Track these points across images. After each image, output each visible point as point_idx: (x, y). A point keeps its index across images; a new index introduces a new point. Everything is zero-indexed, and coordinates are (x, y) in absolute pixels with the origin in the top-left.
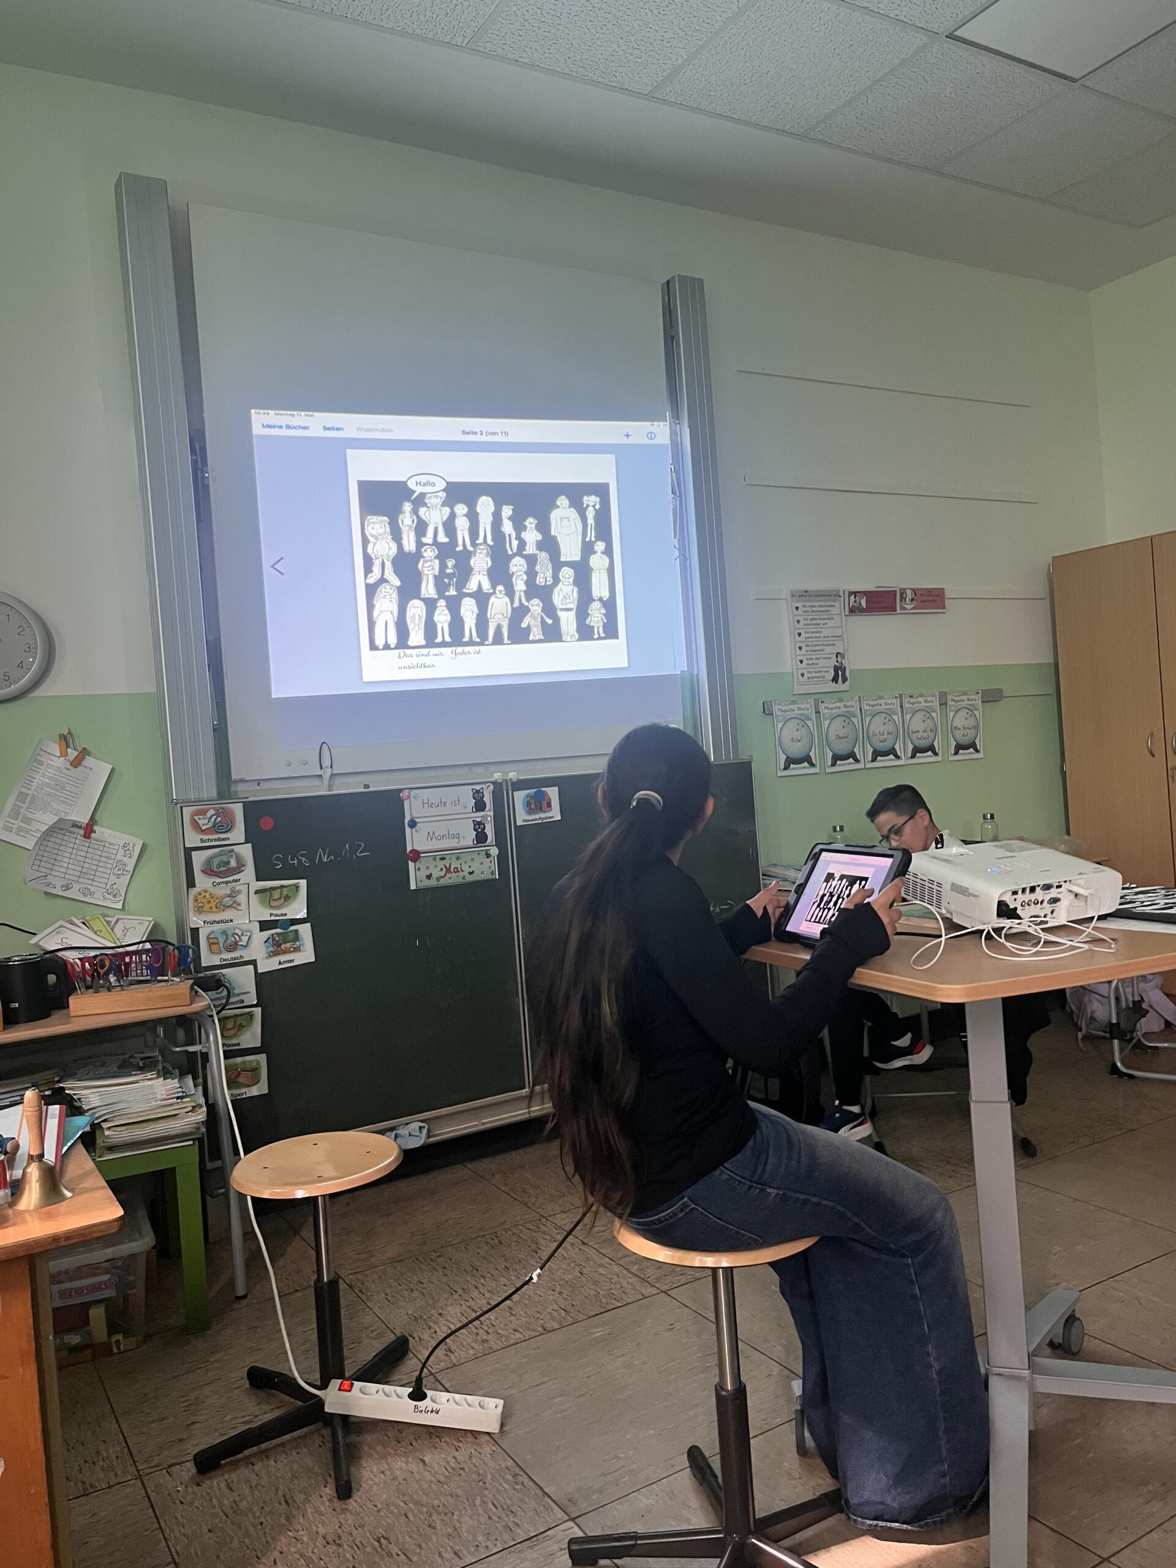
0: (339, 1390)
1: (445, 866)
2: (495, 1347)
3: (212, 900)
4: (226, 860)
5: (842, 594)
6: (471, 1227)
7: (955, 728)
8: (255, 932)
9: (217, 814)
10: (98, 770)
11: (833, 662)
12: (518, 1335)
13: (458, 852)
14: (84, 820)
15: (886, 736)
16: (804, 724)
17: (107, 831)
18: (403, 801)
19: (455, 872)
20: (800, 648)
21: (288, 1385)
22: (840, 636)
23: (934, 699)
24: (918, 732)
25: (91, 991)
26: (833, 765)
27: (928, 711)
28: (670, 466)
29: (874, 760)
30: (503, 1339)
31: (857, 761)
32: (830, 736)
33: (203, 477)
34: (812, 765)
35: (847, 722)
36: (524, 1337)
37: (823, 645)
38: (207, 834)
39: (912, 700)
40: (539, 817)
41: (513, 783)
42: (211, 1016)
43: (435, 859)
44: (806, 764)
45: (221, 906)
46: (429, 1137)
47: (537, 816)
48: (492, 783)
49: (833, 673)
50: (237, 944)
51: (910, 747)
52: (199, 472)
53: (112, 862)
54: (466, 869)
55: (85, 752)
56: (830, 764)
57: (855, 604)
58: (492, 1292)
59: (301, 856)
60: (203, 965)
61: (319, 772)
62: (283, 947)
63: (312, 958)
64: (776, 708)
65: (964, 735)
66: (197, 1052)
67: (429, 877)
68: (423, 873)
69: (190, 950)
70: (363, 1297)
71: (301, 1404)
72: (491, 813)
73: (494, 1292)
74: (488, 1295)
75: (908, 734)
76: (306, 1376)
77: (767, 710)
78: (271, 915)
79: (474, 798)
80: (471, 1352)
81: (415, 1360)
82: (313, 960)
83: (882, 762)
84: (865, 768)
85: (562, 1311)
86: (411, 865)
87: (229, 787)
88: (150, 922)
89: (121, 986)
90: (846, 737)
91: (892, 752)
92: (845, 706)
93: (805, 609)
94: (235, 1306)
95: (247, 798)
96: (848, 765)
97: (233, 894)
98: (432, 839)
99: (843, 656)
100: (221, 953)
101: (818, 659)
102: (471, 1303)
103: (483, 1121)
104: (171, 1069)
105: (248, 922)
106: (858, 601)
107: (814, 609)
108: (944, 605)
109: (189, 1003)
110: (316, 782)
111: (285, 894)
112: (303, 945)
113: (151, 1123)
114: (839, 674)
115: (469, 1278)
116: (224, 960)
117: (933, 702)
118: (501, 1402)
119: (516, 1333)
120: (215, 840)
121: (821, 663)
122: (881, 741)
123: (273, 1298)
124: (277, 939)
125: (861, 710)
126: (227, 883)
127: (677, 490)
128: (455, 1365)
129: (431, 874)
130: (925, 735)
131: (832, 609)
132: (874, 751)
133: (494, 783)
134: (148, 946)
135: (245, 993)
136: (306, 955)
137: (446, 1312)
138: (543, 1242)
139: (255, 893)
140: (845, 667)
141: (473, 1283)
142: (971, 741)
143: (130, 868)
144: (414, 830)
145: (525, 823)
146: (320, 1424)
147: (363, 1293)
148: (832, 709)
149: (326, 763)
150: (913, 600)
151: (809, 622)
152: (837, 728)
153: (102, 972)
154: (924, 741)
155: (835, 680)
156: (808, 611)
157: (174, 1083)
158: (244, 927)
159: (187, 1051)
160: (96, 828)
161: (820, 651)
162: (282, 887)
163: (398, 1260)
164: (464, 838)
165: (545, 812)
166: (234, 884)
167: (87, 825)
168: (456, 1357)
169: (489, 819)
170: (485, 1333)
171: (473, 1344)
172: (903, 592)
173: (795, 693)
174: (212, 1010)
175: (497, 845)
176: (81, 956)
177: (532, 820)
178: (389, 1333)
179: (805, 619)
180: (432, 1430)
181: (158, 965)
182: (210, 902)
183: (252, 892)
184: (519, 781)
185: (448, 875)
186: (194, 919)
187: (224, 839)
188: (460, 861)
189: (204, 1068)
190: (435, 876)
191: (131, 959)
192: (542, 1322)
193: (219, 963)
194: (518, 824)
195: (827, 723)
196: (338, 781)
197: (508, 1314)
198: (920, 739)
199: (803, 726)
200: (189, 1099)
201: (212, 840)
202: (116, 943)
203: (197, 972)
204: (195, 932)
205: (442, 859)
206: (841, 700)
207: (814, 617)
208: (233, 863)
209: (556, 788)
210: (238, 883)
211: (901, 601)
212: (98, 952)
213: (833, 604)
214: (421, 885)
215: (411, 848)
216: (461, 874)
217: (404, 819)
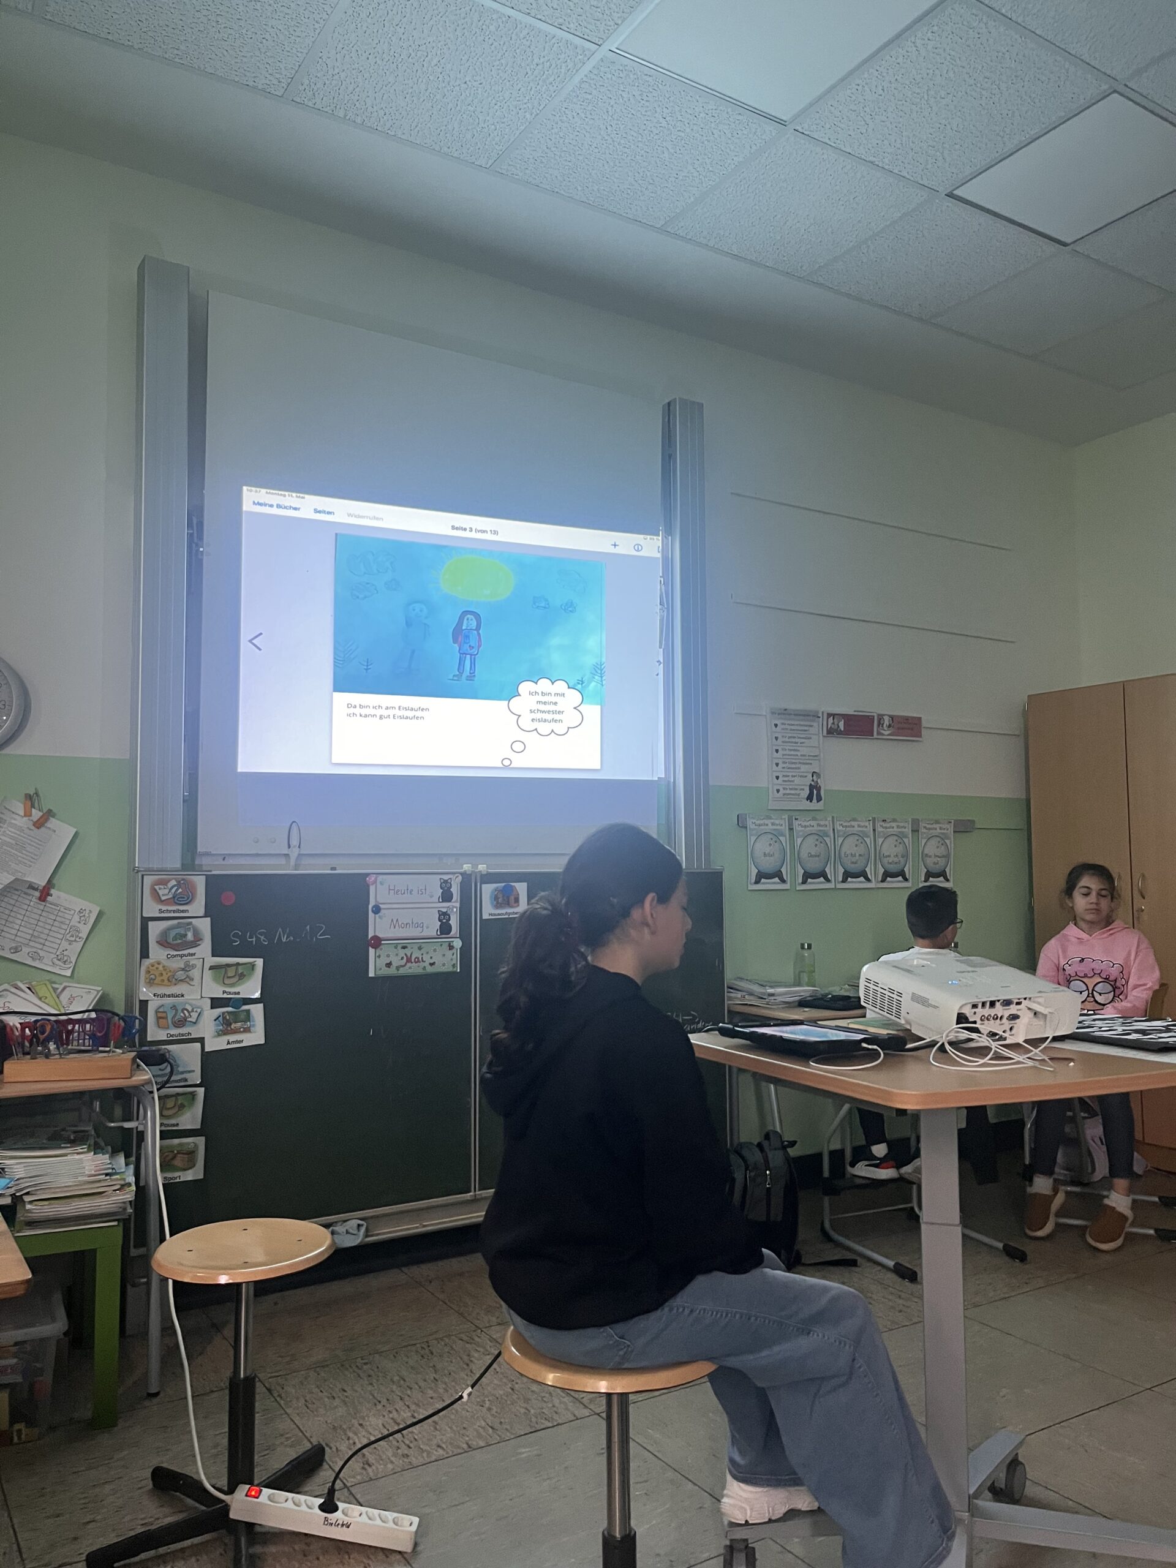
0: (246, 1495)
1: (406, 954)
2: (415, 1462)
3: (164, 973)
4: (183, 932)
5: (820, 715)
6: (401, 1335)
7: (927, 855)
8: (205, 1009)
9: (179, 885)
10: (62, 832)
11: (808, 780)
12: (441, 1452)
13: (421, 942)
14: (42, 882)
15: (857, 857)
16: (778, 841)
17: (62, 894)
18: (368, 886)
19: (416, 963)
20: (777, 765)
21: (194, 1488)
22: (816, 756)
23: (906, 825)
24: (889, 856)
25: (29, 1057)
26: (804, 882)
27: (901, 836)
28: (659, 579)
29: (844, 881)
30: (425, 1455)
31: (828, 880)
32: (801, 854)
33: (198, 550)
34: (783, 881)
35: (819, 840)
36: (447, 1453)
37: (800, 763)
38: (166, 905)
39: (884, 825)
40: (505, 912)
41: (482, 876)
42: (152, 1092)
43: (396, 947)
44: (777, 880)
45: (173, 980)
46: (367, 1236)
47: (503, 911)
48: (461, 874)
49: (808, 792)
50: (186, 1020)
51: (881, 871)
52: (194, 545)
53: (65, 927)
54: (428, 960)
55: (50, 814)
56: (800, 881)
57: (833, 726)
58: (418, 1405)
59: (260, 934)
60: (149, 1039)
61: (286, 853)
62: (232, 1027)
63: (261, 1041)
64: (750, 823)
65: (934, 863)
66: (132, 1129)
67: (389, 965)
68: (385, 960)
69: (137, 1021)
70: (282, 1402)
71: (204, 1508)
72: (458, 905)
73: (421, 1404)
74: (413, 1407)
75: (880, 857)
76: (214, 1482)
77: (741, 822)
78: (224, 992)
79: (441, 888)
80: (390, 1466)
81: (331, 1471)
82: (262, 1042)
83: (853, 884)
84: (835, 889)
85: (490, 1430)
86: (372, 951)
87: (193, 860)
88: (98, 992)
89: (60, 1054)
90: (818, 856)
91: (863, 874)
92: (819, 825)
93: (784, 726)
94: (147, 1403)
95: (211, 871)
96: (818, 883)
97: (187, 968)
98: (395, 927)
99: (819, 776)
100: (168, 1028)
101: (793, 776)
102: (395, 1415)
103: (425, 1224)
104: (103, 1144)
105: (199, 997)
106: (836, 723)
107: (793, 727)
108: (921, 732)
109: (129, 1075)
110: (283, 861)
111: (240, 971)
112: (254, 1026)
113: (76, 1199)
114: (814, 793)
115: (394, 1387)
116: (171, 1036)
117: (905, 828)
118: (416, 1520)
119: (439, 1449)
120: (174, 911)
121: (797, 780)
122: (853, 863)
123: (186, 1398)
124: (228, 1017)
125: (834, 830)
126: (182, 956)
127: (666, 601)
128: (371, 1479)
129: (390, 962)
130: (896, 860)
131: (810, 728)
132: (845, 871)
133: (462, 874)
134: (93, 1015)
135: (190, 1072)
136: (256, 1036)
137: (368, 1423)
138: (476, 1355)
139: (210, 969)
140: (820, 787)
141: (399, 1394)
142: (942, 869)
143: (84, 935)
144: (377, 916)
145: (491, 917)
146: (224, 1531)
147: (281, 1398)
148: (805, 826)
149: (294, 842)
150: (889, 726)
151: (787, 740)
152: (809, 847)
153: (42, 1037)
154: (895, 866)
155: (810, 798)
156: (787, 729)
157: (104, 1159)
158: (194, 1002)
159: (122, 1128)
160: (52, 891)
161: (796, 768)
162: (238, 964)
163: (322, 1365)
164: (427, 927)
165: (512, 907)
166: (189, 957)
167: (44, 887)
168: (373, 1471)
169: (455, 910)
170: (406, 1447)
171: (393, 1459)
172: (881, 717)
173: (769, 808)
174: (152, 1085)
175: (460, 938)
176: (23, 1021)
177: (499, 915)
178: (305, 1441)
179: (783, 737)
180: (341, 1545)
181: (99, 1034)
182: (162, 974)
183: (207, 967)
184: (489, 874)
185: (409, 965)
186: (145, 990)
187: (183, 911)
188: (422, 951)
189: (139, 1147)
190: (395, 964)
191: (74, 1027)
192: (467, 1439)
193: (165, 1038)
194: (484, 918)
195: (799, 840)
196: (305, 861)
197: (432, 1428)
198: (891, 863)
199: (776, 842)
200: (118, 1177)
201: (170, 911)
202: (59, 1010)
203: (141, 1045)
204: (144, 1004)
205: (404, 948)
206: (814, 819)
207: (793, 735)
208: (190, 936)
209: (525, 884)
210: (194, 957)
211: (879, 726)
212: (40, 1018)
213: (812, 724)
214: (380, 973)
215: (373, 935)
216: (422, 964)
217: (369, 904)
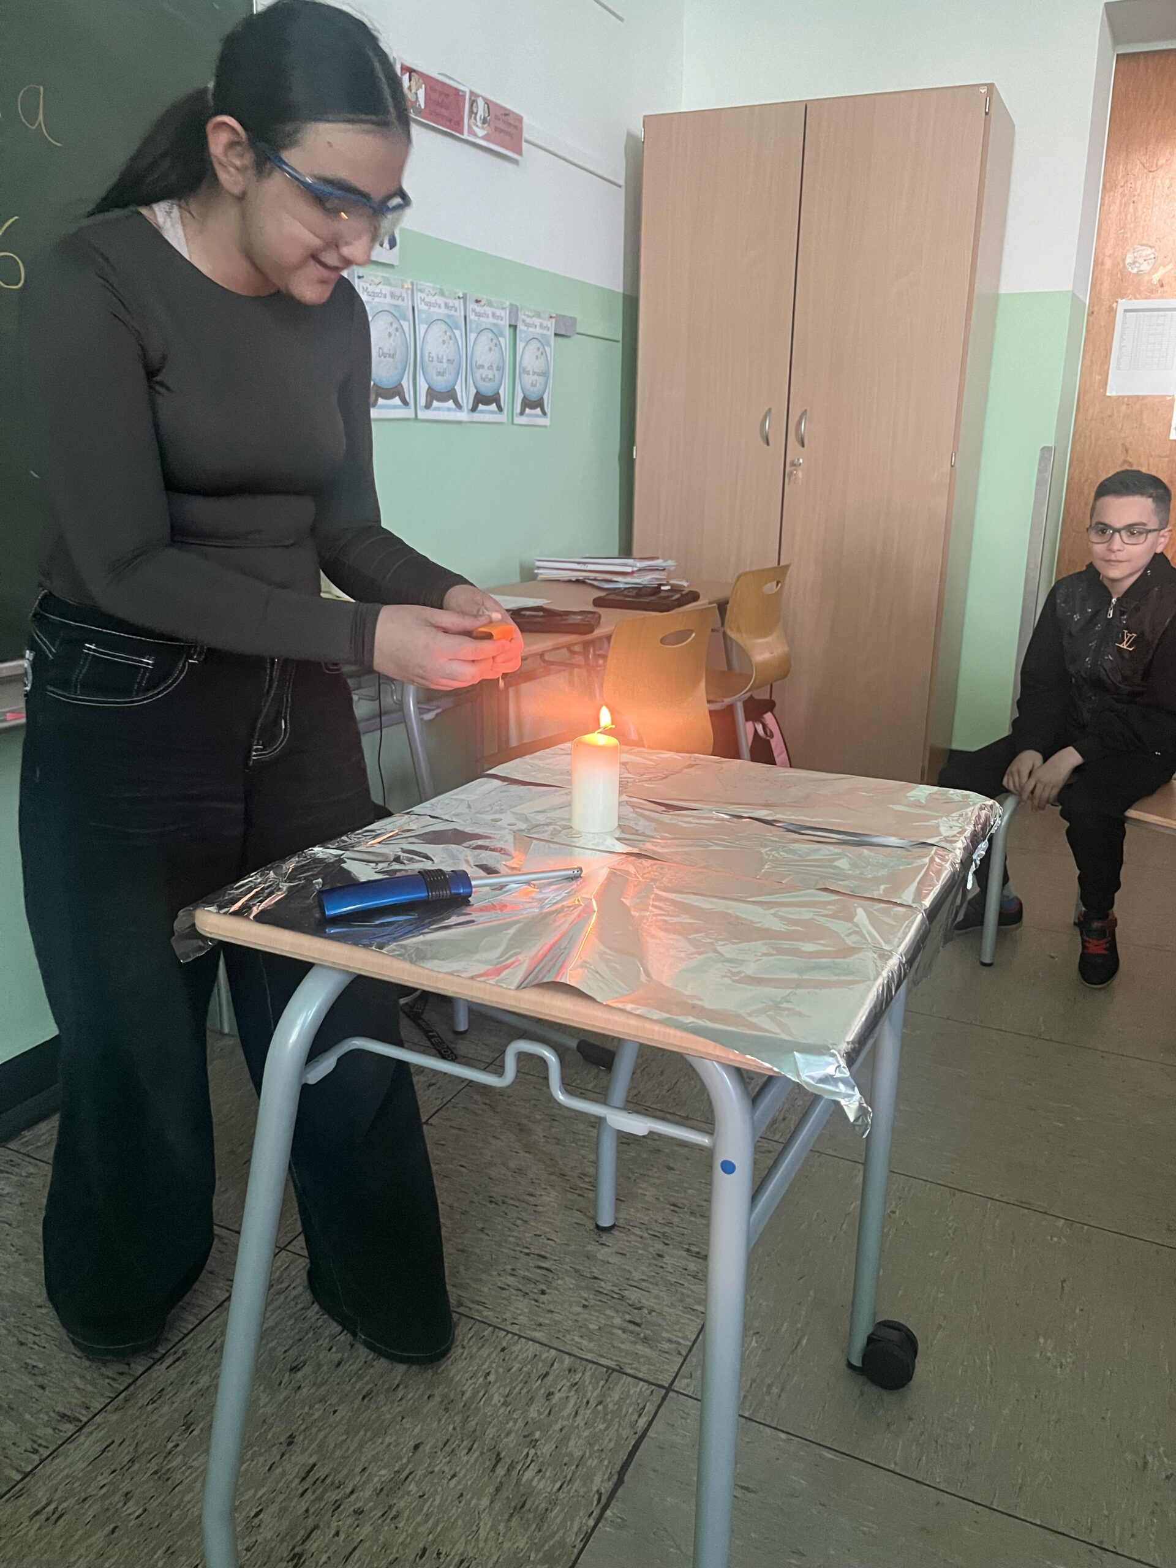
7: (524, 371)
15: (445, 365)
23: (503, 314)
24: (482, 366)
29: (428, 405)
31: (406, 403)
39: (478, 309)
51: (473, 391)
65: (533, 385)
75: (472, 369)
83: (438, 411)
84: (416, 419)
90: (392, 356)
91: (452, 394)
92: (393, 295)
96: (393, 409)
108: (520, 149)
117: (501, 319)
122: (439, 374)
125: (413, 308)
130: (490, 374)
132: (428, 387)
142: (539, 395)
148: (374, 295)
150: (484, 120)
152: (380, 335)
154: (489, 384)
172: (473, 99)
198: (484, 380)
206: (386, 282)
211: (470, 118)
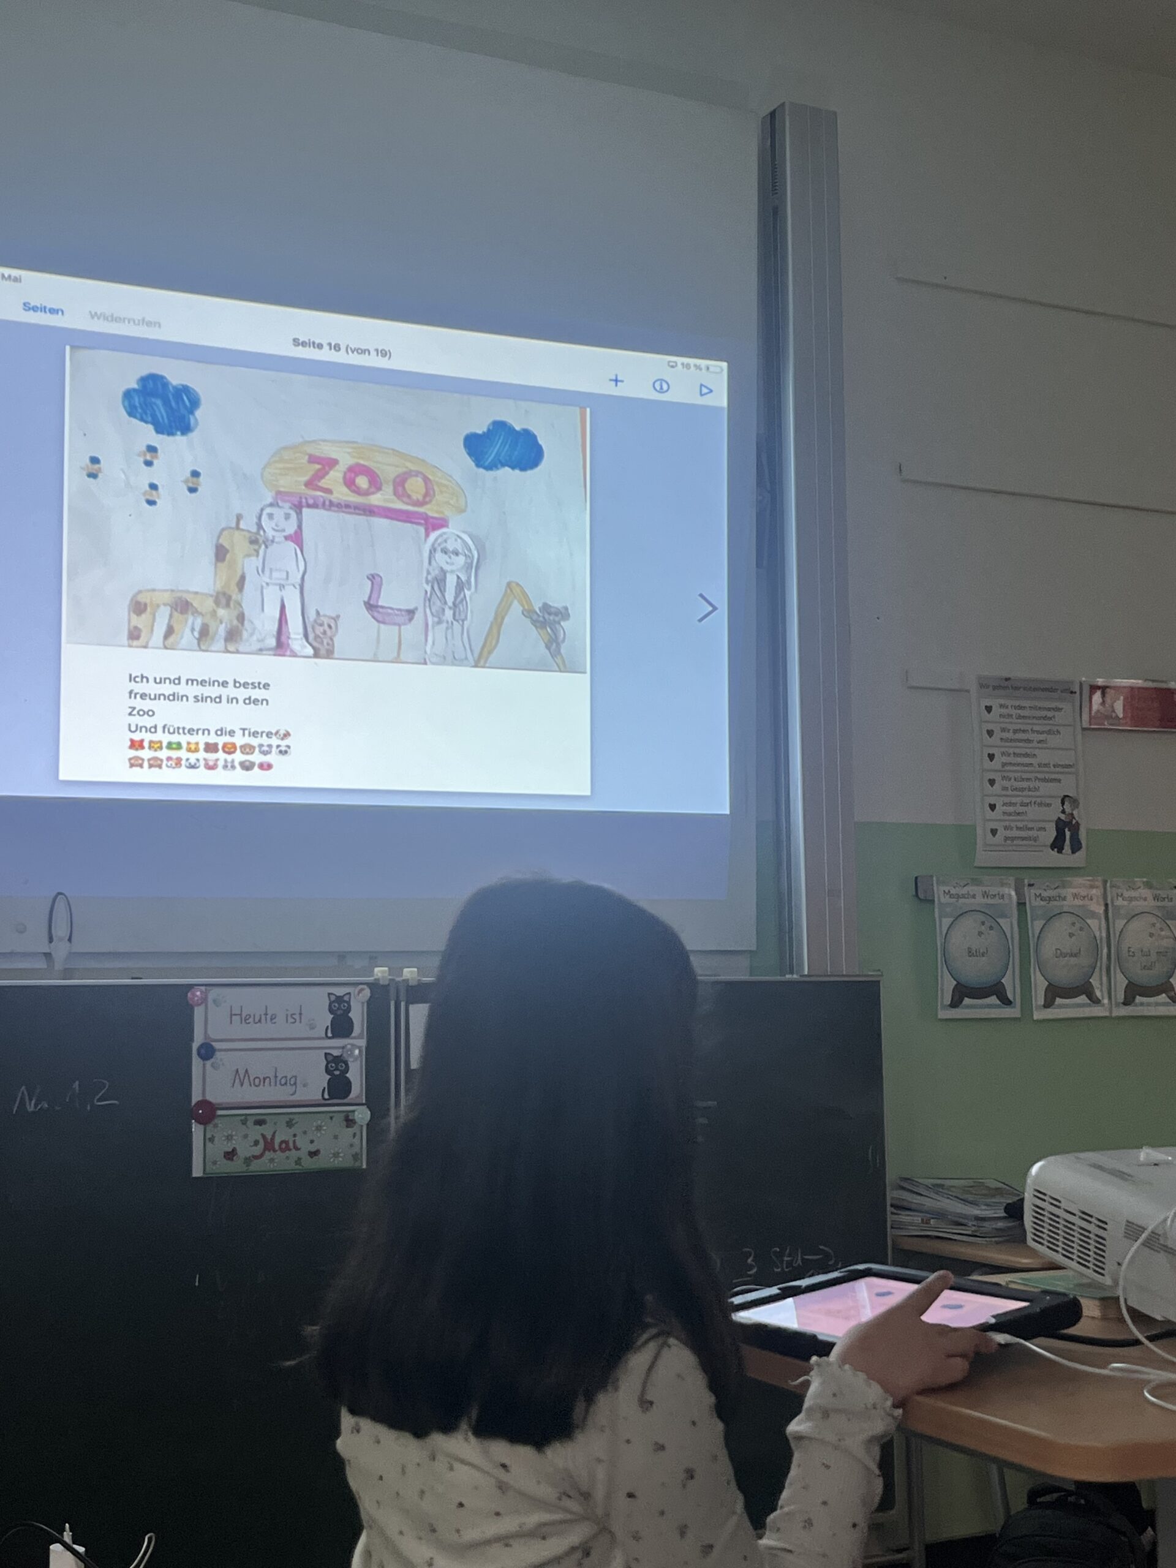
1: (263, 1136)
5: (1077, 689)
13: (292, 1112)
15: (1153, 958)
16: (994, 925)
18: (191, 1009)
19: (282, 1150)
20: (992, 782)
22: (1070, 766)
26: (1048, 1004)
29: (1128, 1002)
31: (1096, 1001)
32: (1043, 951)
34: (1007, 1002)
35: (1078, 925)
37: (1036, 778)
41: (409, 988)
43: (244, 1122)
44: (993, 1000)
48: (370, 985)
54: (305, 1146)
56: (1041, 1002)
61: (45, 948)
64: (939, 892)
67: (230, 1155)
68: (221, 1146)
72: (363, 1043)
77: (923, 892)
83: (1145, 1007)
84: (1111, 1017)
86: (197, 1129)
90: (1077, 956)
91: (1165, 988)
92: (1075, 898)
93: (1008, 709)
96: (1077, 1007)
98: (242, 1085)
101: (1022, 804)
107: (1022, 713)
110: (40, 964)
121: (1033, 812)
122: (1146, 967)
125: (1105, 907)
129: (234, 1150)
131: (1056, 714)
132: (1129, 982)
133: (373, 986)
144: (208, 1063)
148: (1050, 899)
149: (61, 930)
151: (1010, 735)
152: (1057, 937)
156: (1011, 716)
164: (305, 1085)
169: (357, 1052)
173: (975, 865)
175: (368, 1104)
179: (1003, 730)
184: (422, 985)
185: (269, 1155)
188: (294, 1130)
190: (241, 1154)
195: (1038, 924)
196: (83, 964)
205: (260, 1122)
206: (1067, 886)
207: (1023, 727)
213: (1058, 706)
214: (213, 1169)
215: (200, 1098)
216: (293, 1153)
217: (192, 1040)
